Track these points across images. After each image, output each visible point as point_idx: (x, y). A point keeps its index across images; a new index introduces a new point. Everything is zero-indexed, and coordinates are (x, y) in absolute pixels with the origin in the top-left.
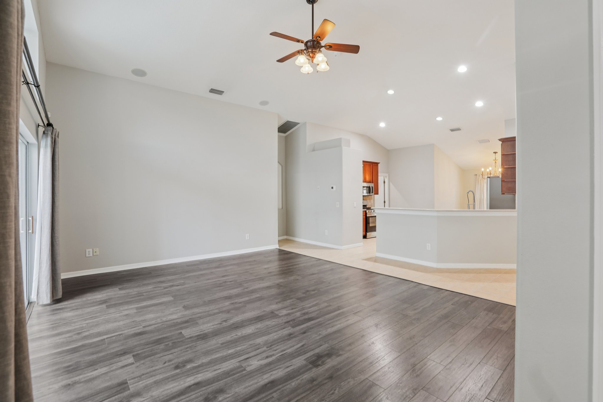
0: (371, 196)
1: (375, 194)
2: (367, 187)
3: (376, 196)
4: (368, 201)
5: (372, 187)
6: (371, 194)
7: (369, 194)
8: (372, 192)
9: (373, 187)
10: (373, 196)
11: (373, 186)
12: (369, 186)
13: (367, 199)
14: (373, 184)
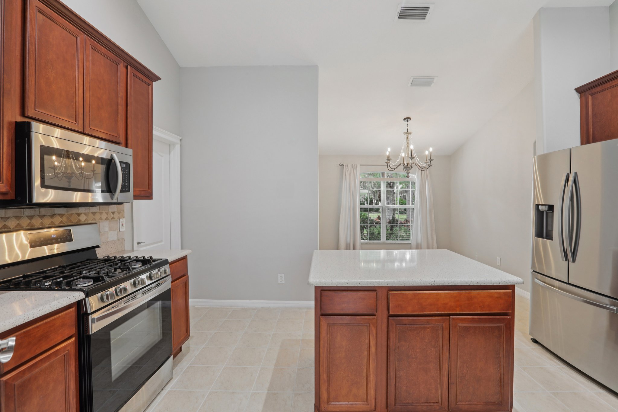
0: (122, 203)
1: (136, 197)
2: (101, 161)
3: (141, 204)
4: (105, 226)
5: (126, 167)
6: (119, 196)
7: (108, 195)
8: (125, 189)
9: (128, 164)
10: (127, 206)
11: (130, 160)
12: (109, 157)
13: (97, 216)
14: (130, 151)
